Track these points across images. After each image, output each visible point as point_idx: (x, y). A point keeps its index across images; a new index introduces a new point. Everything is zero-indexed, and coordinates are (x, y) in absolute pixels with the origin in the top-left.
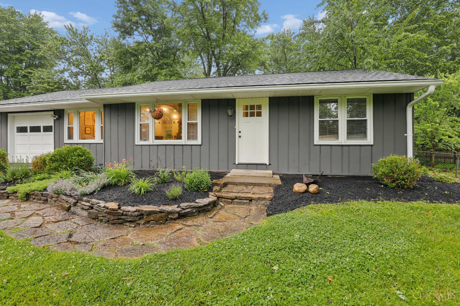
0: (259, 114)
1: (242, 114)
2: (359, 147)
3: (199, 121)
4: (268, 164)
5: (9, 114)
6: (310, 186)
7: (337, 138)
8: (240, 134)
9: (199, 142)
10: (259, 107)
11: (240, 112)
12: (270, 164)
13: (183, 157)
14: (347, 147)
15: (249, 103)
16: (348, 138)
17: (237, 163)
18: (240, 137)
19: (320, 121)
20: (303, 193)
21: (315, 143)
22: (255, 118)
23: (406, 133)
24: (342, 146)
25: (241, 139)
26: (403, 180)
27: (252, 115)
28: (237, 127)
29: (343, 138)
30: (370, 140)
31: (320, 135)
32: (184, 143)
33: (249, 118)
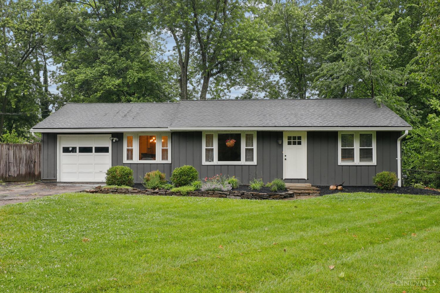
0: (300, 143)
1: (287, 143)
2: (367, 167)
3: (255, 147)
4: (306, 179)
5: (58, 135)
6: (338, 187)
7: (353, 161)
8: (286, 157)
9: (255, 162)
10: (300, 138)
11: (285, 141)
12: (308, 179)
13: (242, 175)
14: (360, 167)
15: (292, 135)
16: (360, 161)
17: (284, 179)
18: (285, 159)
19: (342, 149)
20: (335, 190)
21: (339, 164)
22: (297, 146)
23: (397, 158)
24: (357, 166)
25: (286, 161)
26: (387, 184)
27: (295, 143)
28: (284, 152)
29: (357, 161)
30: (374, 162)
31: (342, 158)
32: (243, 164)
33: (292, 146)
